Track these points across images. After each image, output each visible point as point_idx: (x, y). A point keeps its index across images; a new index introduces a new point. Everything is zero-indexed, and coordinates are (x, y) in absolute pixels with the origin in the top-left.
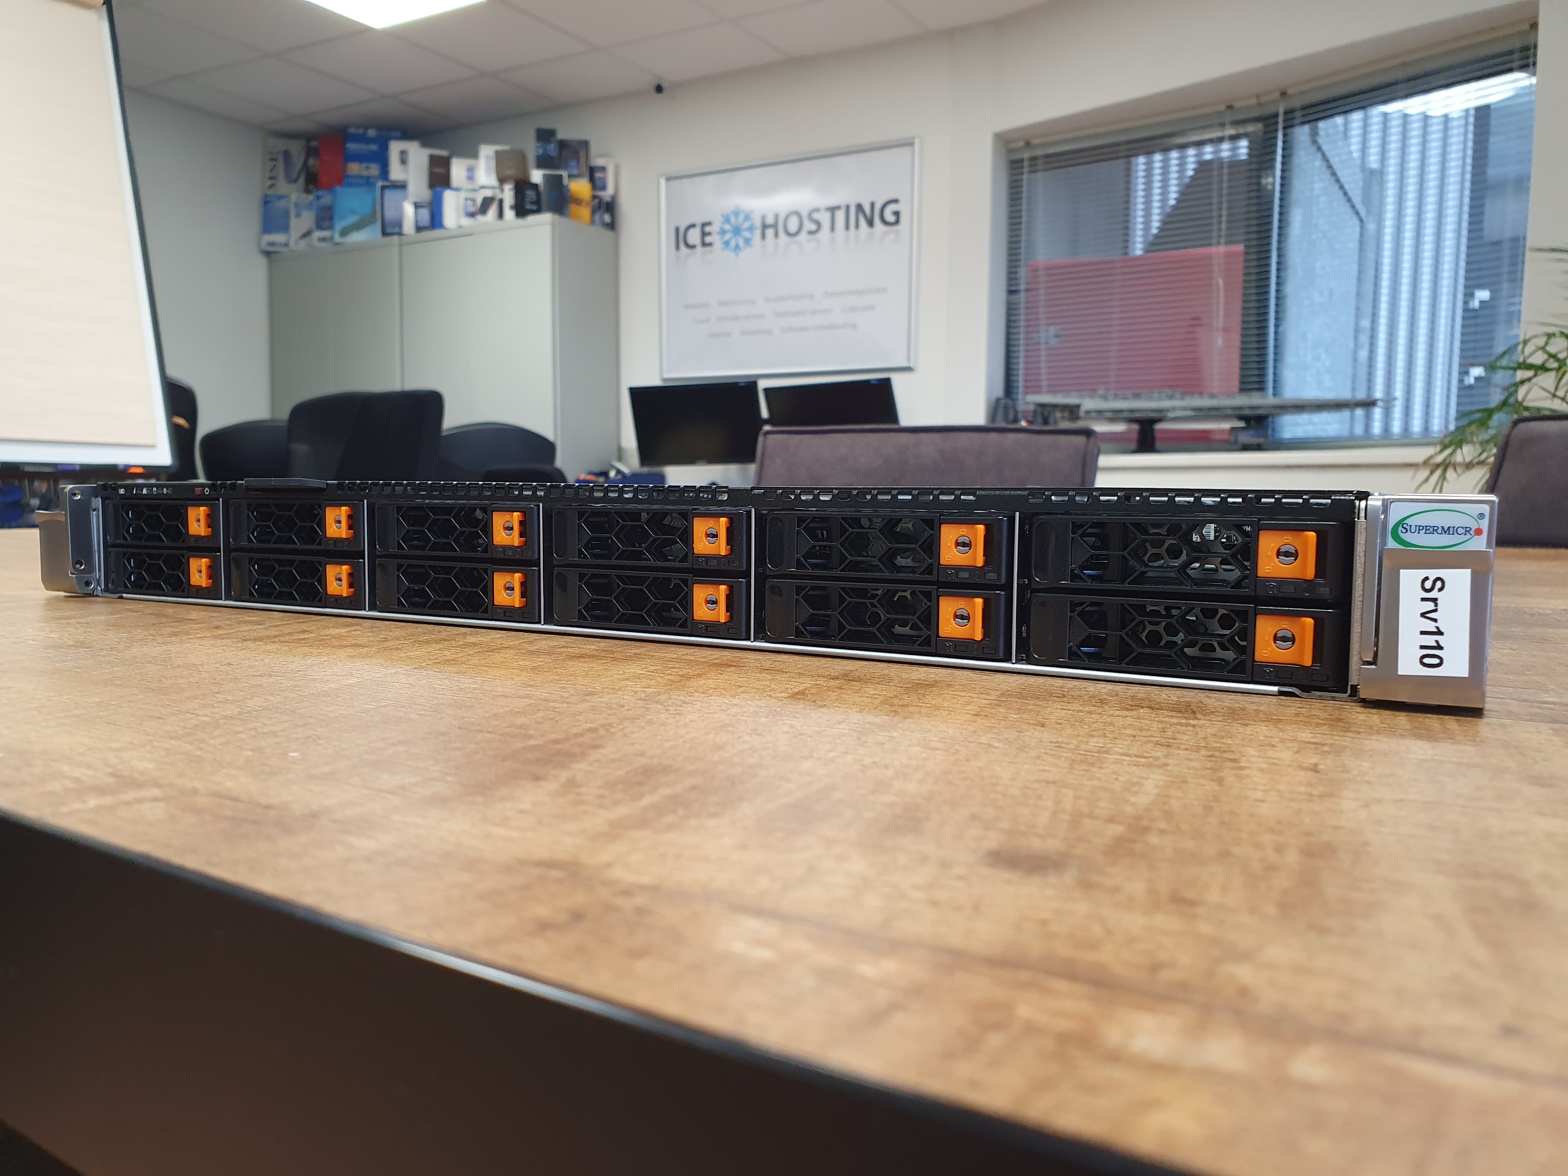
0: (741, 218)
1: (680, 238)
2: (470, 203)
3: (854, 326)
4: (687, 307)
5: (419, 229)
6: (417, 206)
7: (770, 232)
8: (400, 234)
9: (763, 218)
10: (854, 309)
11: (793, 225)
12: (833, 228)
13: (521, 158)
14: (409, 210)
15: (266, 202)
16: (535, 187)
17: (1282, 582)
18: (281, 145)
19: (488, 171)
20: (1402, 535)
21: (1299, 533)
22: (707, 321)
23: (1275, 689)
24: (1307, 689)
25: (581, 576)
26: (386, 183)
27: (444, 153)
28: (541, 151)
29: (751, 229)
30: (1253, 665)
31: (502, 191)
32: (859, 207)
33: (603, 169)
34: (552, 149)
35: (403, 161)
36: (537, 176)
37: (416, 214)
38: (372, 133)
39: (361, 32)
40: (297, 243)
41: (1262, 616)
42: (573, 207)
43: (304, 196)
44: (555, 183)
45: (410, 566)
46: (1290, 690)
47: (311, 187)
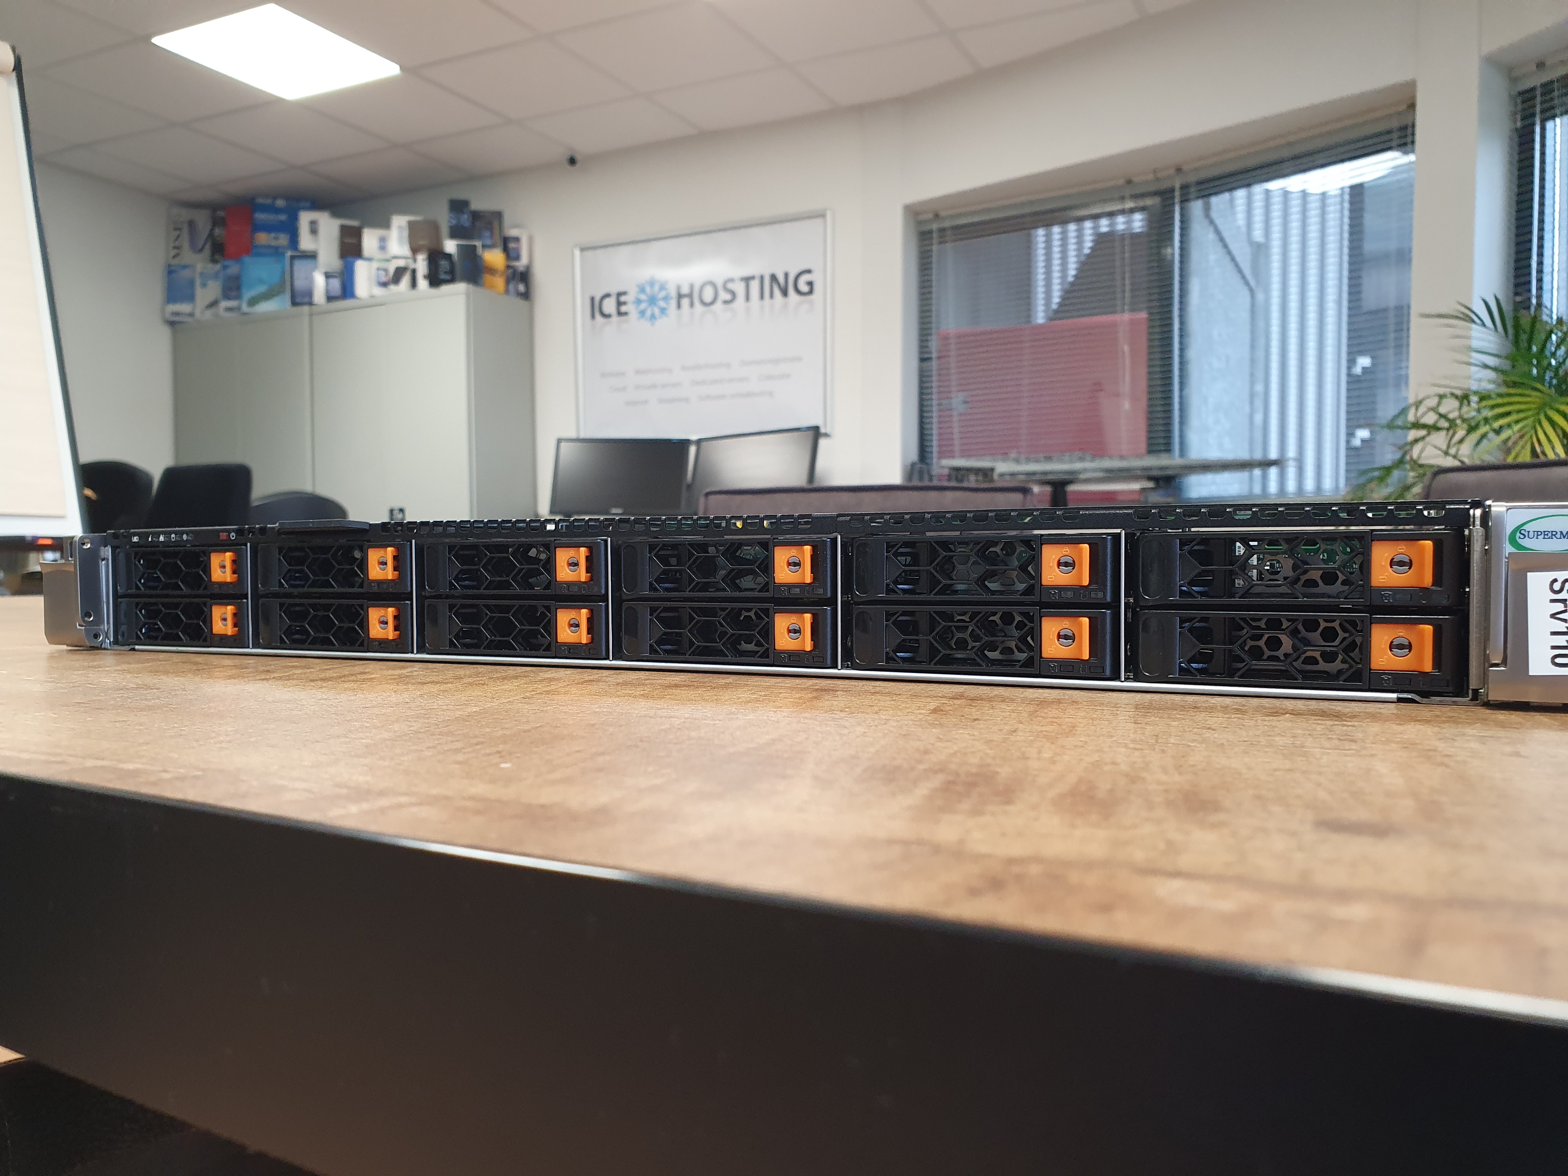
0: (656, 288)
1: (596, 308)
2: (382, 273)
3: (771, 394)
4: (604, 375)
5: (330, 298)
6: (328, 276)
7: (685, 302)
8: (311, 304)
9: (679, 288)
10: (770, 377)
11: (708, 295)
12: (747, 298)
13: (433, 228)
14: (319, 281)
15: (170, 271)
16: (449, 256)
17: (1396, 591)
18: (185, 214)
19: (400, 241)
20: (1520, 541)
21: (1414, 542)
22: (624, 389)
23: (1394, 696)
24: (1425, 694)
25: (653, 610)
26: (295, 253)
27: (356, 223)
28: (454, 222)
29: (666, 298)
30: (1370, 673)
31: (415, 260)
32: (774, 278)
33: (517, 240)
34: (465, 219)
35: (314, 232)
36: (450, 246)
37: (327, 283)
38: (280, 203)
39: (272, 103)
40: (202, 313)
41: (1379, 625)
42: (487, 277)
43: (210, 265)
44: (470, 254)
45: (463, 606)
46: (1410, 697)
47: (217, 257)
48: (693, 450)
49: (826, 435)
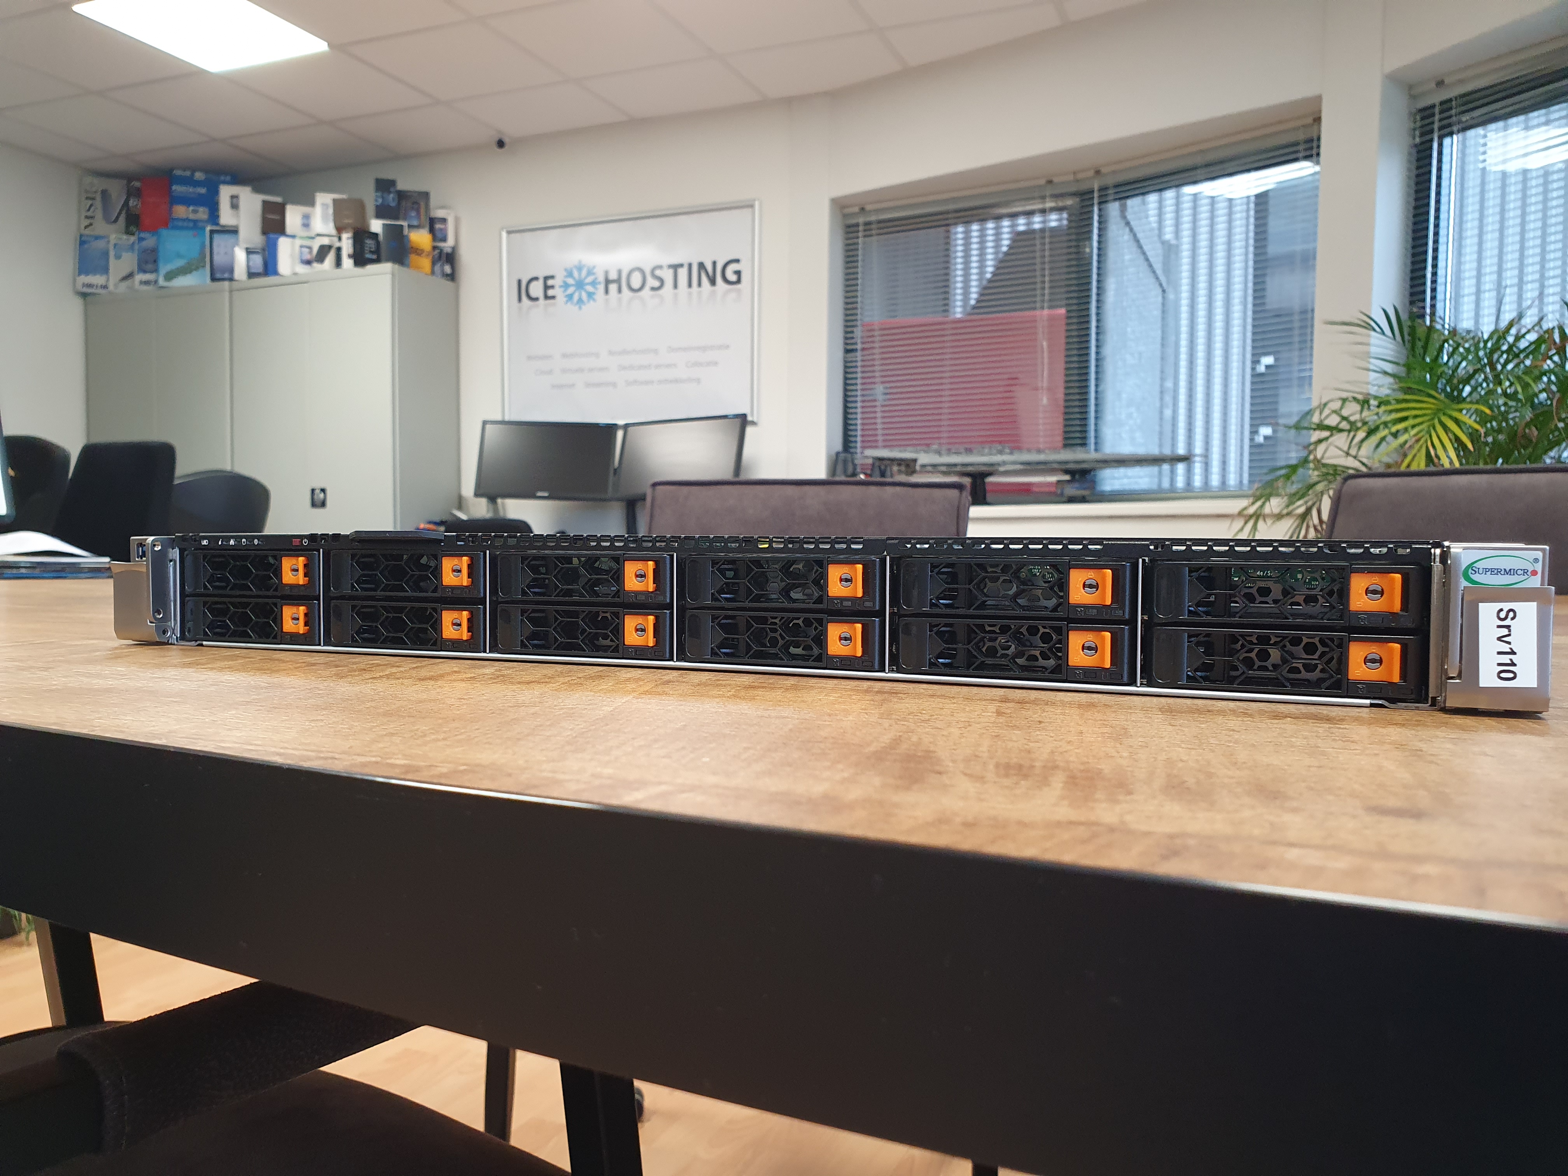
0: (584, 273)
1: (523, 290)
2: (306, 250)
3: (698, 381)
4: (530, 358)
5: (251, 275)
6: (249, 252)
7: (613, 287)
8: (231, 279)
9: (607, 273)
10: (697, 364)
11: (636, 282)
12: (675, 286)
13: (360, 206)
14: (240, 256)
15: (82, 242)
16: (375, 235)
17: (1370, 614)
18: (99, 184)
19: (325, 218)
20: (1472, 576)
21: (1384, 575)
22: (550, 372)
23: (1368, 702)
24: (1394, 701)
25: (715, 618)
26: (215, 228)
27: (278, 199)
28: (380, 201)
29: (594, 283)
30: (1348, 682)
31: (340, 239)
32: (701, 266)
33: (444, 220)
34: (391, 199)
35: (235, 206)
36: (376, 226)
37: (248, 260)
38: (199, 176)
39: (194, 74)
40: (116, 285)
41: (1355, 643)
42: (413, 257)
43: (125, 237)
44: (396, 234)
45: (534, 611)
46: (1381, 703)
47: (133, 228)
48: (620, 434)
49: (753, 423)
